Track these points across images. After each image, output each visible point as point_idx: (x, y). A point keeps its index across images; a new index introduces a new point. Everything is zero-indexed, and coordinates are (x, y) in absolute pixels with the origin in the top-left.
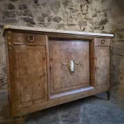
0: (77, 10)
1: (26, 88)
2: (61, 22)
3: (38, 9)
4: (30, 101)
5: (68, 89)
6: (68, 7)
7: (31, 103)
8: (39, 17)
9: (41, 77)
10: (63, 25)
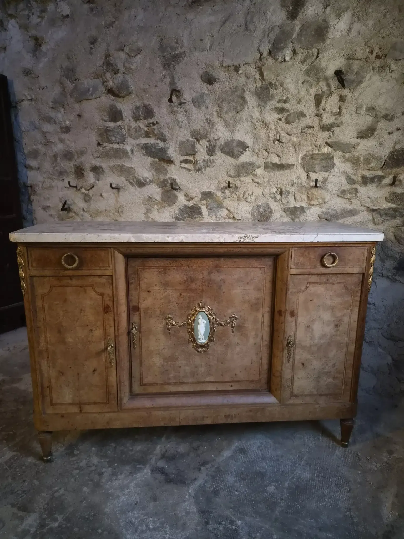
0: (301, 115)
1: (61, 373)
2: (245, 158)
3: (180, 117)
4: (72, 404)
5: (186, 388)
6: (273, 103)
7: (75, 410)
8: (182, 143)
9: (99, 354)
10: (252, 165)
